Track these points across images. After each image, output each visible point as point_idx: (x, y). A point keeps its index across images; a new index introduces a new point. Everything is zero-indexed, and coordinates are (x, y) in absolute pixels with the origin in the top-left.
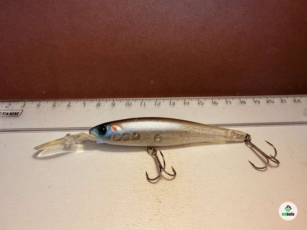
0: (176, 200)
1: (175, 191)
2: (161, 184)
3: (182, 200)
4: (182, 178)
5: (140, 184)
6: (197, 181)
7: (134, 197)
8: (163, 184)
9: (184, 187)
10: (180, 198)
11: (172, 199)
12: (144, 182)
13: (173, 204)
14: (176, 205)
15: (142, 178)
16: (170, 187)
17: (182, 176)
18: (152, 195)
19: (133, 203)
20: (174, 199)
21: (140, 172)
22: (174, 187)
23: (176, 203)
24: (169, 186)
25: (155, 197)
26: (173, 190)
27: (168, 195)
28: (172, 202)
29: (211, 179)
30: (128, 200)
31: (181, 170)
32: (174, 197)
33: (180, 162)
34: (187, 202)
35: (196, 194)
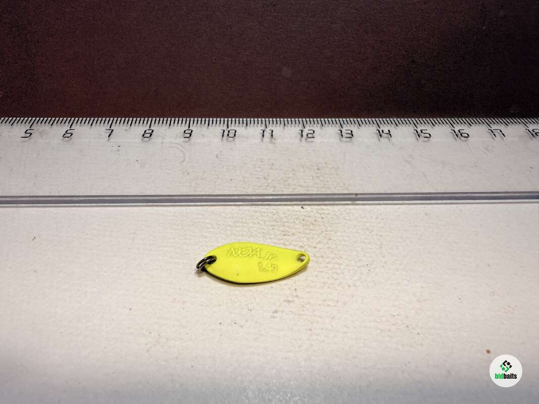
0: (336, 269)
1: (333, 249)
2: (300, 234)
3: (349, 271)
4: (348, 222)
5: (250, 236)
6: (383, 229)
8: (303, 235)
9: (355, 242)
10: (346, 266)
11: (327, 267)
12: (259, 231)
13: (329, 278)
14: (336, 280)
15: (253, 221)
16: (320, 242)
17: (347, 218)
20: (332, 266)
22: (330, 241)
23: (335, 276)
24: (319, 240)
26: (329, 248)
27: (317, 257)
28: (327, 273)
29: (416, 226)
32: (330, 262)
34: (362, 273)
35: (384, 256)
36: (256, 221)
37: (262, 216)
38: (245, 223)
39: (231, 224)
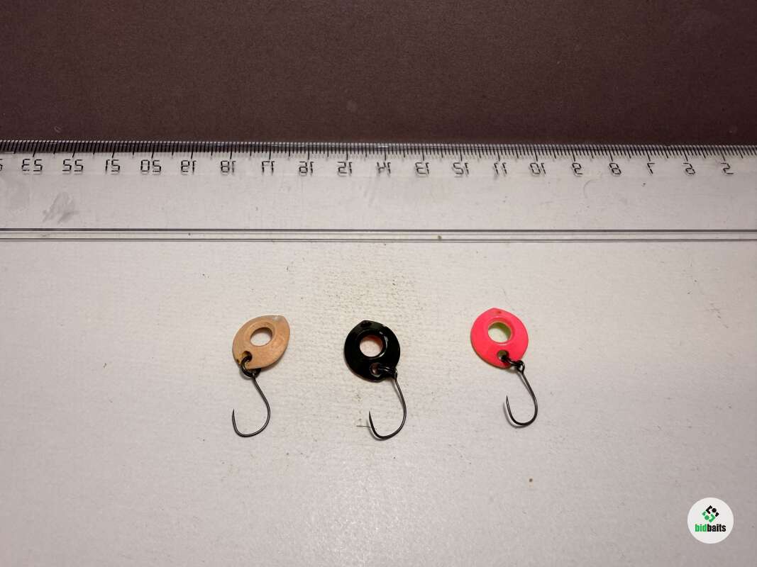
3: (414, 399)
4: (419, 345)
6: (454, 353)
7: (304, 389)
9: (423, 368)
10: (412, 394)
15: (323, 344)
18: (347, 385)
19: (302, 404)
21: (321, 330)
25: (353, 391)
30: (291, 398)
31: (420, 326)
33: (417, 305)
34: (425, 402)
35: (450, 383)
36: (327, 344)
37: (332, 338)
38: (315, 346)
39: (300, 348)
